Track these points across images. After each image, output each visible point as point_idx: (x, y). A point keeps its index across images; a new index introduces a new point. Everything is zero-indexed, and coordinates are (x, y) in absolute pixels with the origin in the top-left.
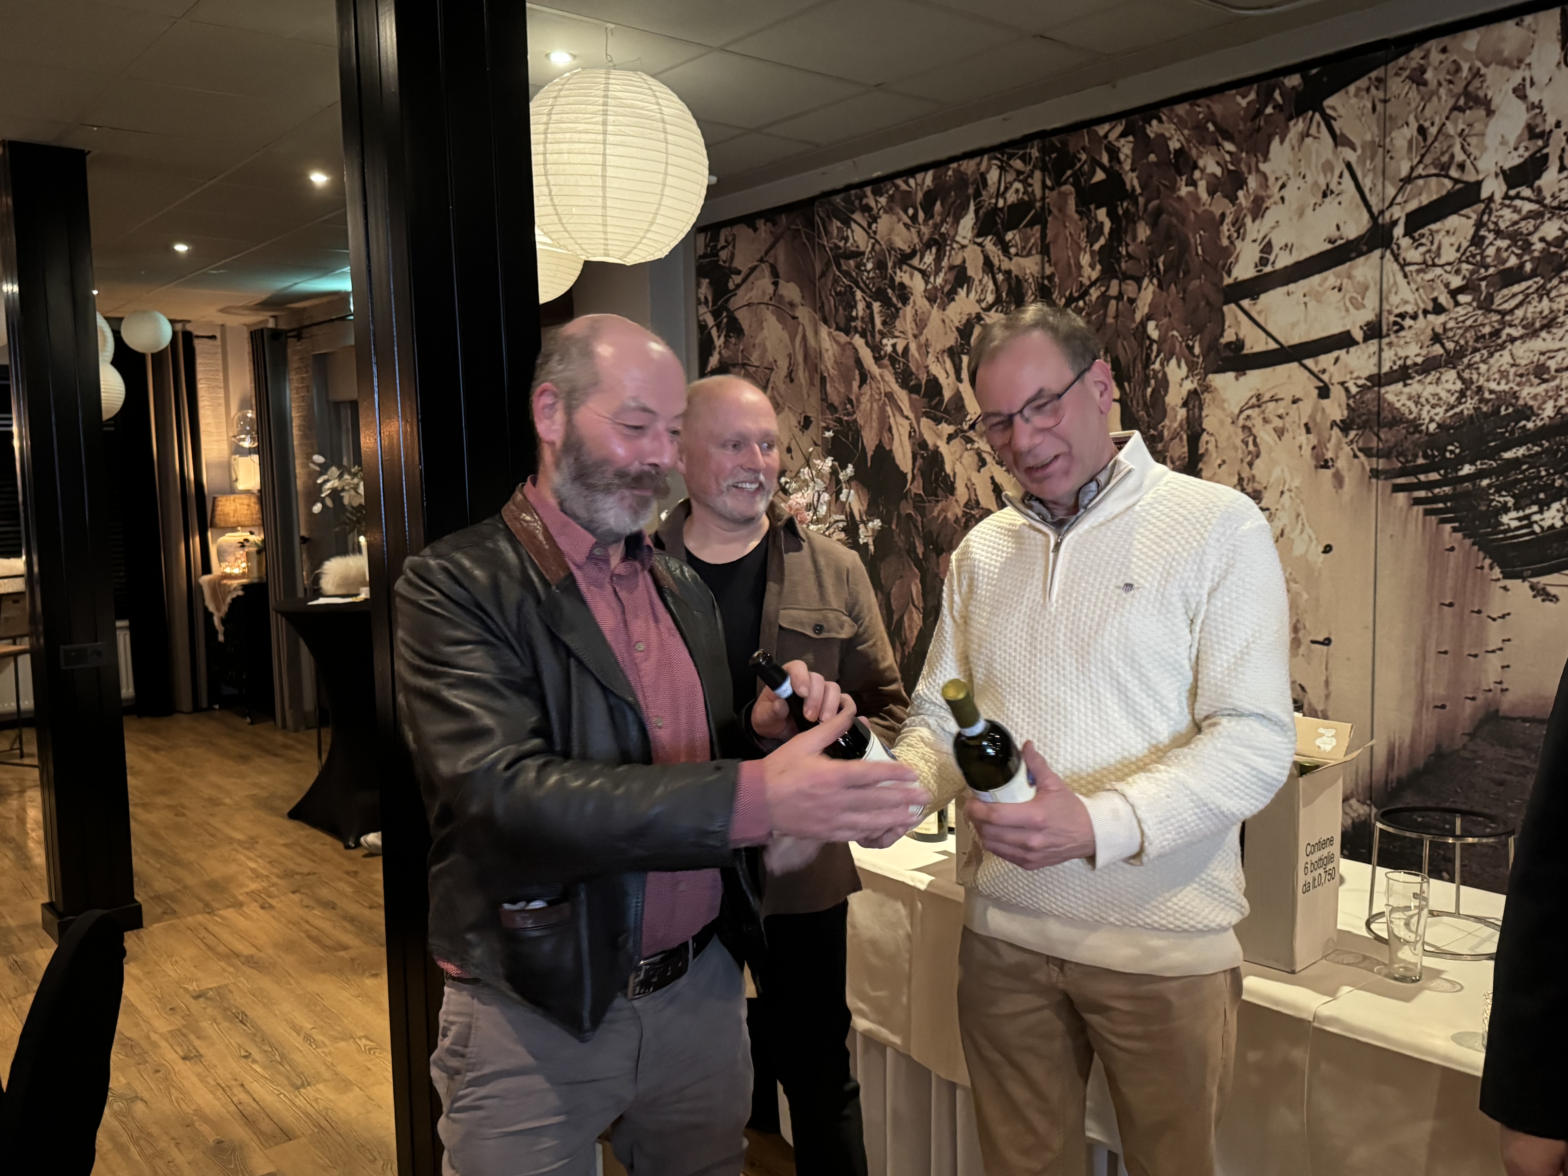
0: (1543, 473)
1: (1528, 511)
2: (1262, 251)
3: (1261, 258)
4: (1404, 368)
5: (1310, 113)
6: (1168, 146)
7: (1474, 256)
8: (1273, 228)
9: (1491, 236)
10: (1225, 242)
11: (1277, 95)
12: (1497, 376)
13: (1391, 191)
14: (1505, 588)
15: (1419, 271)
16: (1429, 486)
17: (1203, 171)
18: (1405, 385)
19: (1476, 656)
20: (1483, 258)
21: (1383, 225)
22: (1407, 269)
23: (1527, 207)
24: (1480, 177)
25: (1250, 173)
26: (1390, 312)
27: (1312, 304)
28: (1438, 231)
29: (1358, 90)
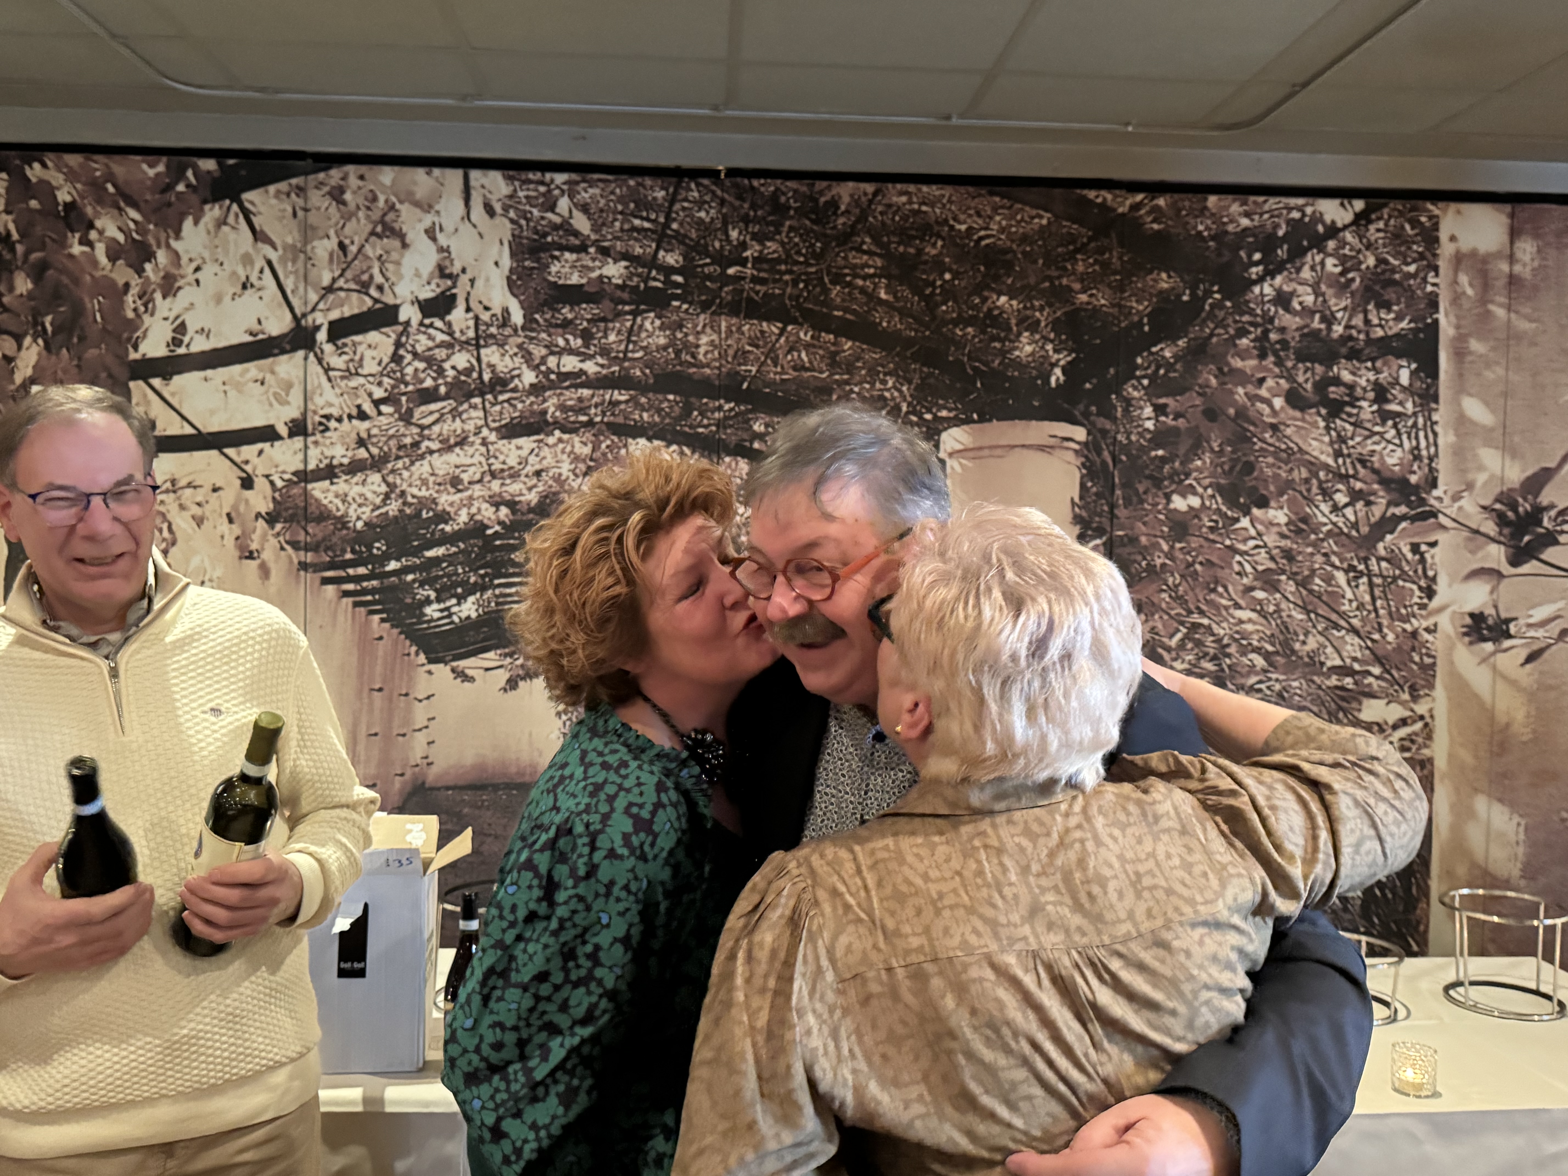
0: (460, 571)
1: (448, 604)
2: (174, 331)
3: (174, 339)
4: (330, 467)
5: (227, 202)
6: (55, 197)
7: (394, 372)
8: (187, 309)
9: (409, 357)
10: (130, 315)
11: (190, 174)
12: (418, 483)
13: (313, 297)
14: (430, 672)
15: (342, 378)
16: (357, 579)
17: (101, 232)
18: (332, 483)
19: (404, 735)
20: (403, 375)
21: (306, 328)
22: (331, 373)
23: (441, 337)
24: (398, 302)
25: (159, 246)
26: (315, 412)
27: (232, 393)
28: (360, 343)
29: (278, 192)
